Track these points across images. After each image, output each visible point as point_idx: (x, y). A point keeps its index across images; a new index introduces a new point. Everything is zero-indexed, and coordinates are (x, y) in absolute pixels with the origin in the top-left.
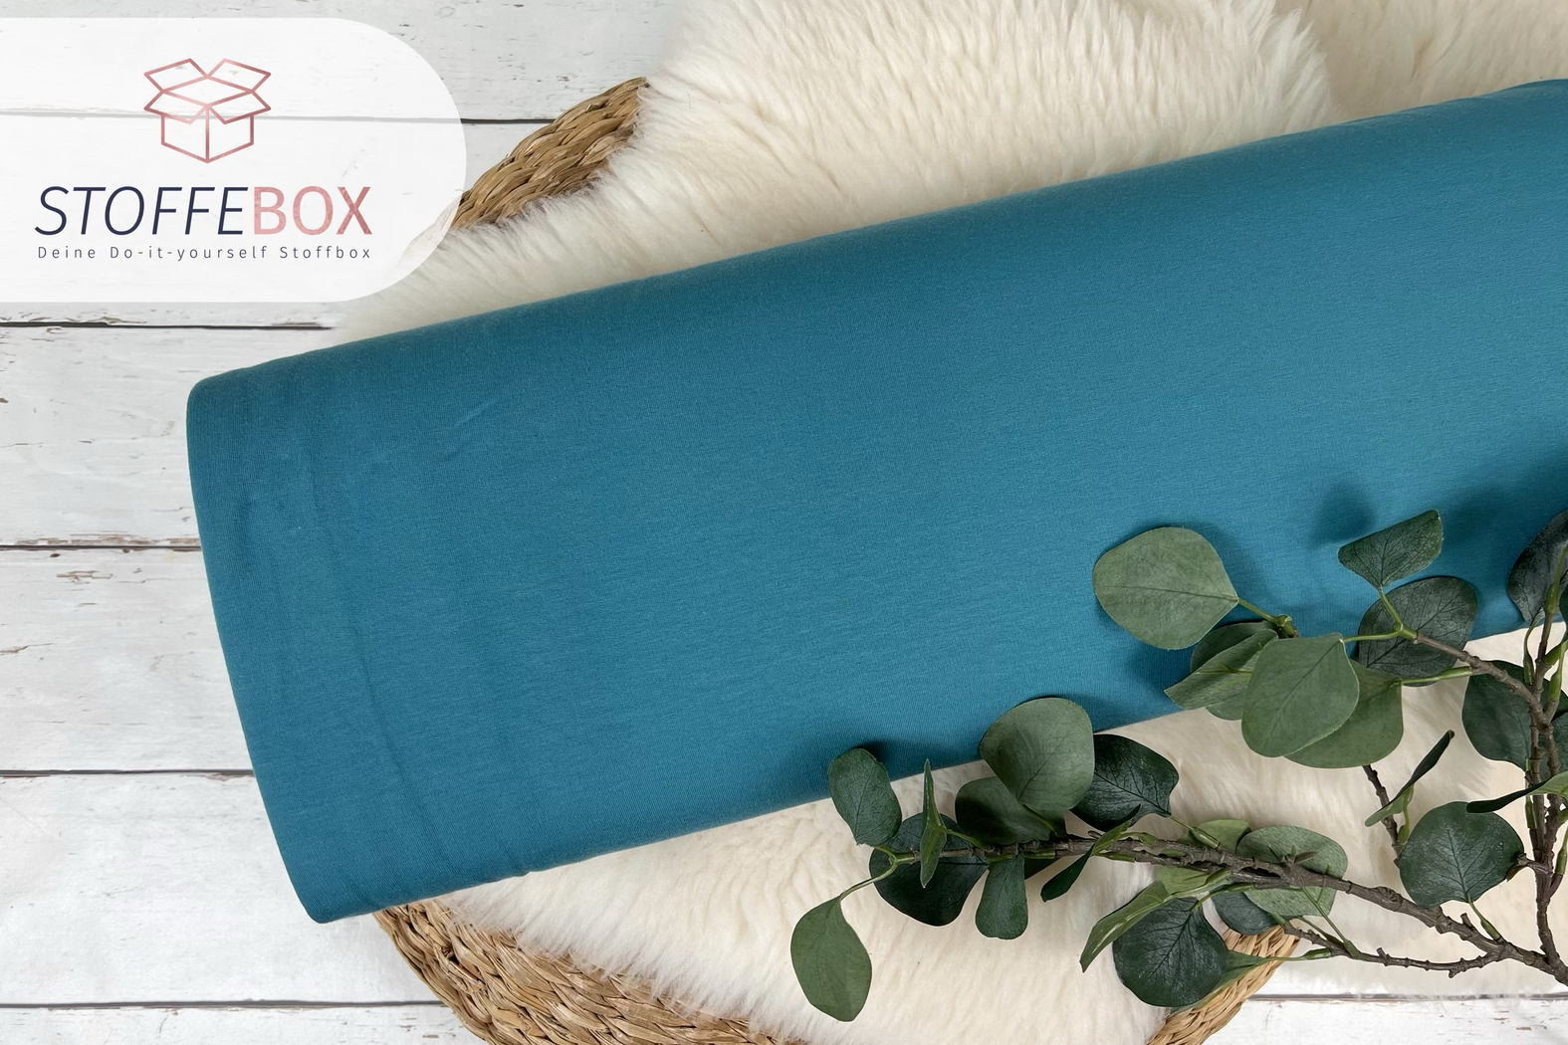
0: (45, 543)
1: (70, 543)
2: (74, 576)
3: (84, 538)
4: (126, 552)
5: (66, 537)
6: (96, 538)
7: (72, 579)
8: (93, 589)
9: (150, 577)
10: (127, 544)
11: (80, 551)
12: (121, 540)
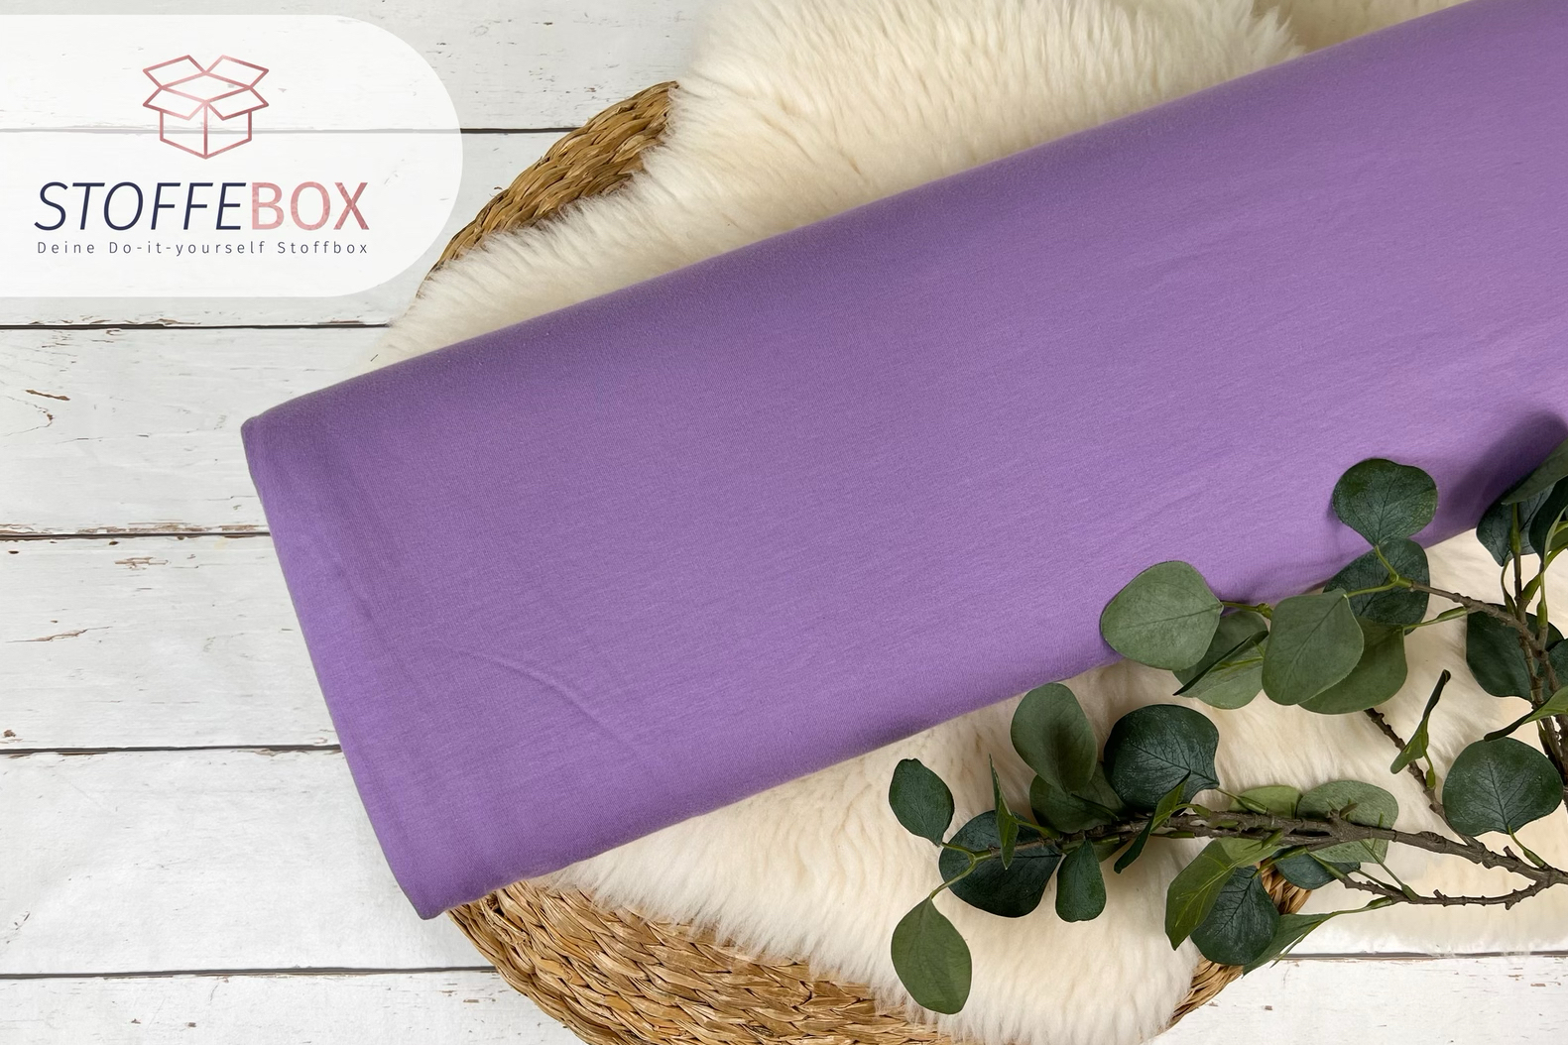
0: (104, 532)
1: (128, 531)
2: (132, 562)
3: (141, 527)
4: (181, 539)
5: (124, 525)
6: (152, 526)
7: (130, 565)
8: (149, 575)
9: (203, 563)
10: (181, 532)
11: (138, 538)
12: (176, 528)
